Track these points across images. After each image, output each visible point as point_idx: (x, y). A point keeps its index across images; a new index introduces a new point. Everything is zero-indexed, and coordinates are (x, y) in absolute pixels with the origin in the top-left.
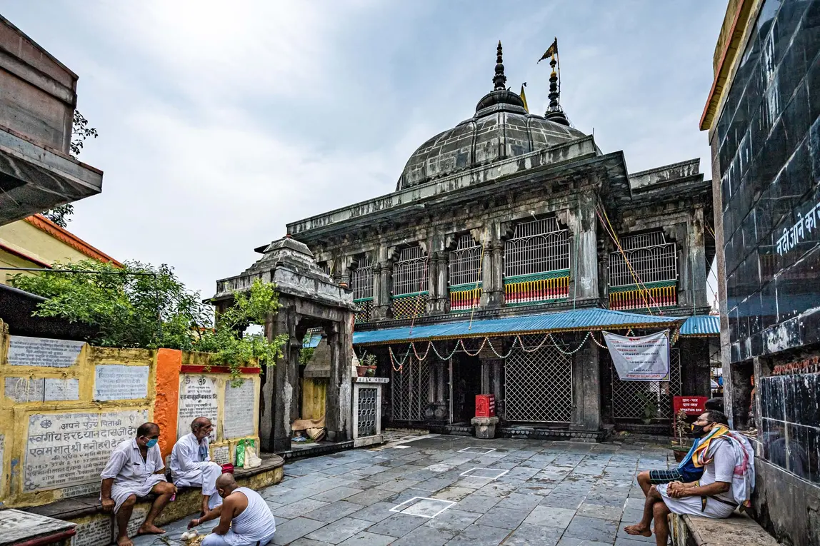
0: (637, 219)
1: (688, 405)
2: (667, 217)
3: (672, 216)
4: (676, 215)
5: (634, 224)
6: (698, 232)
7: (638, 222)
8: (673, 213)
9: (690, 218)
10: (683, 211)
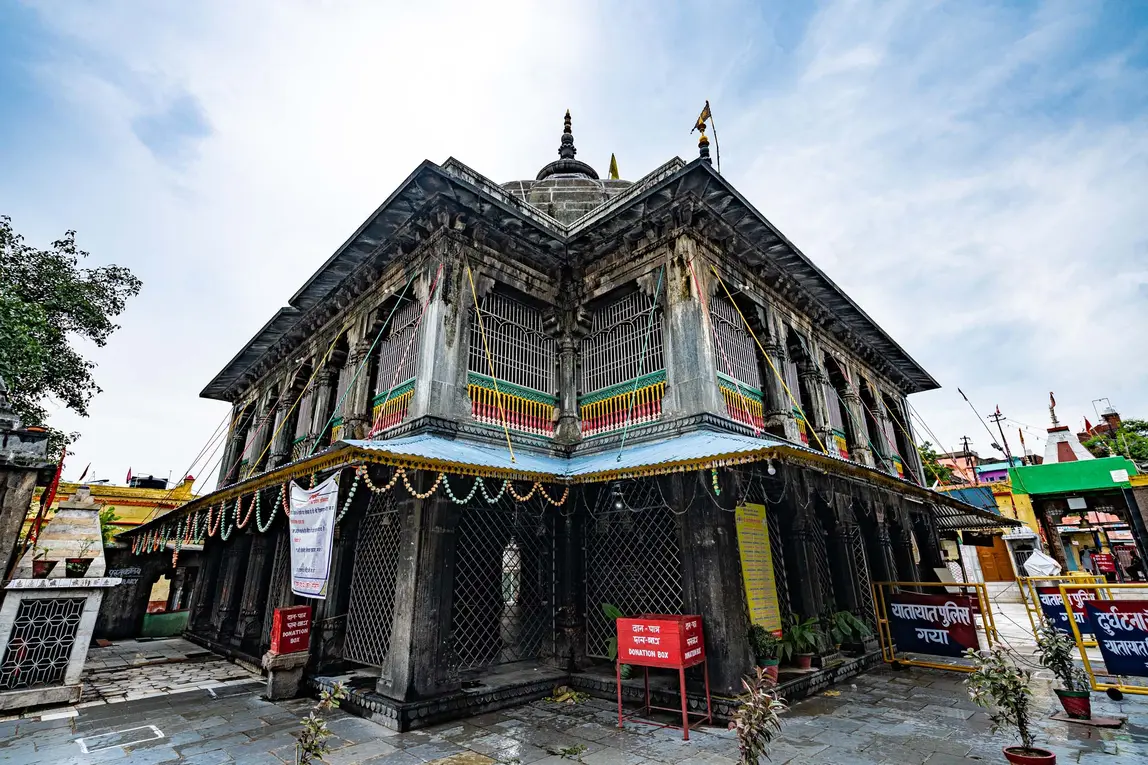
0: (602, 275)
1: (643, 640)
2: (638, 261)
3: (645, 259)
4: (651, 255)
5: (597, 286)
6: (682, 276)
7: (602, 280)
8: (646, 253)
9: (670, 256)
10: (658, 247)
